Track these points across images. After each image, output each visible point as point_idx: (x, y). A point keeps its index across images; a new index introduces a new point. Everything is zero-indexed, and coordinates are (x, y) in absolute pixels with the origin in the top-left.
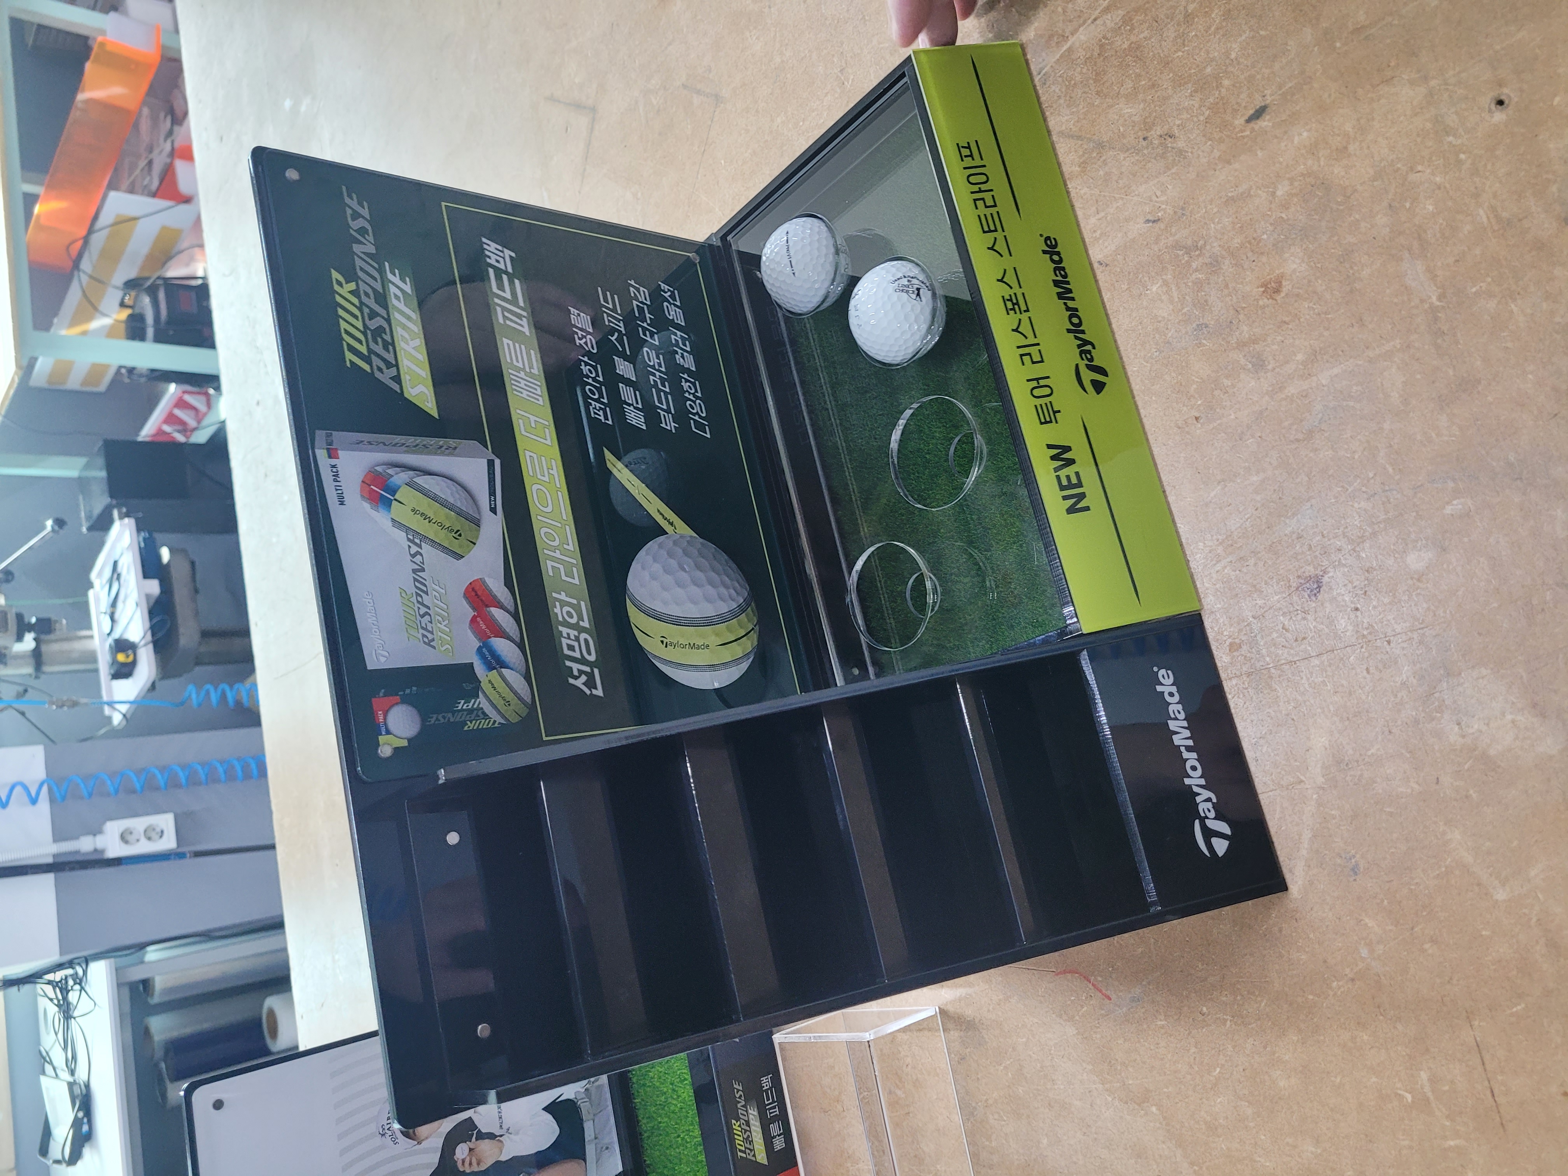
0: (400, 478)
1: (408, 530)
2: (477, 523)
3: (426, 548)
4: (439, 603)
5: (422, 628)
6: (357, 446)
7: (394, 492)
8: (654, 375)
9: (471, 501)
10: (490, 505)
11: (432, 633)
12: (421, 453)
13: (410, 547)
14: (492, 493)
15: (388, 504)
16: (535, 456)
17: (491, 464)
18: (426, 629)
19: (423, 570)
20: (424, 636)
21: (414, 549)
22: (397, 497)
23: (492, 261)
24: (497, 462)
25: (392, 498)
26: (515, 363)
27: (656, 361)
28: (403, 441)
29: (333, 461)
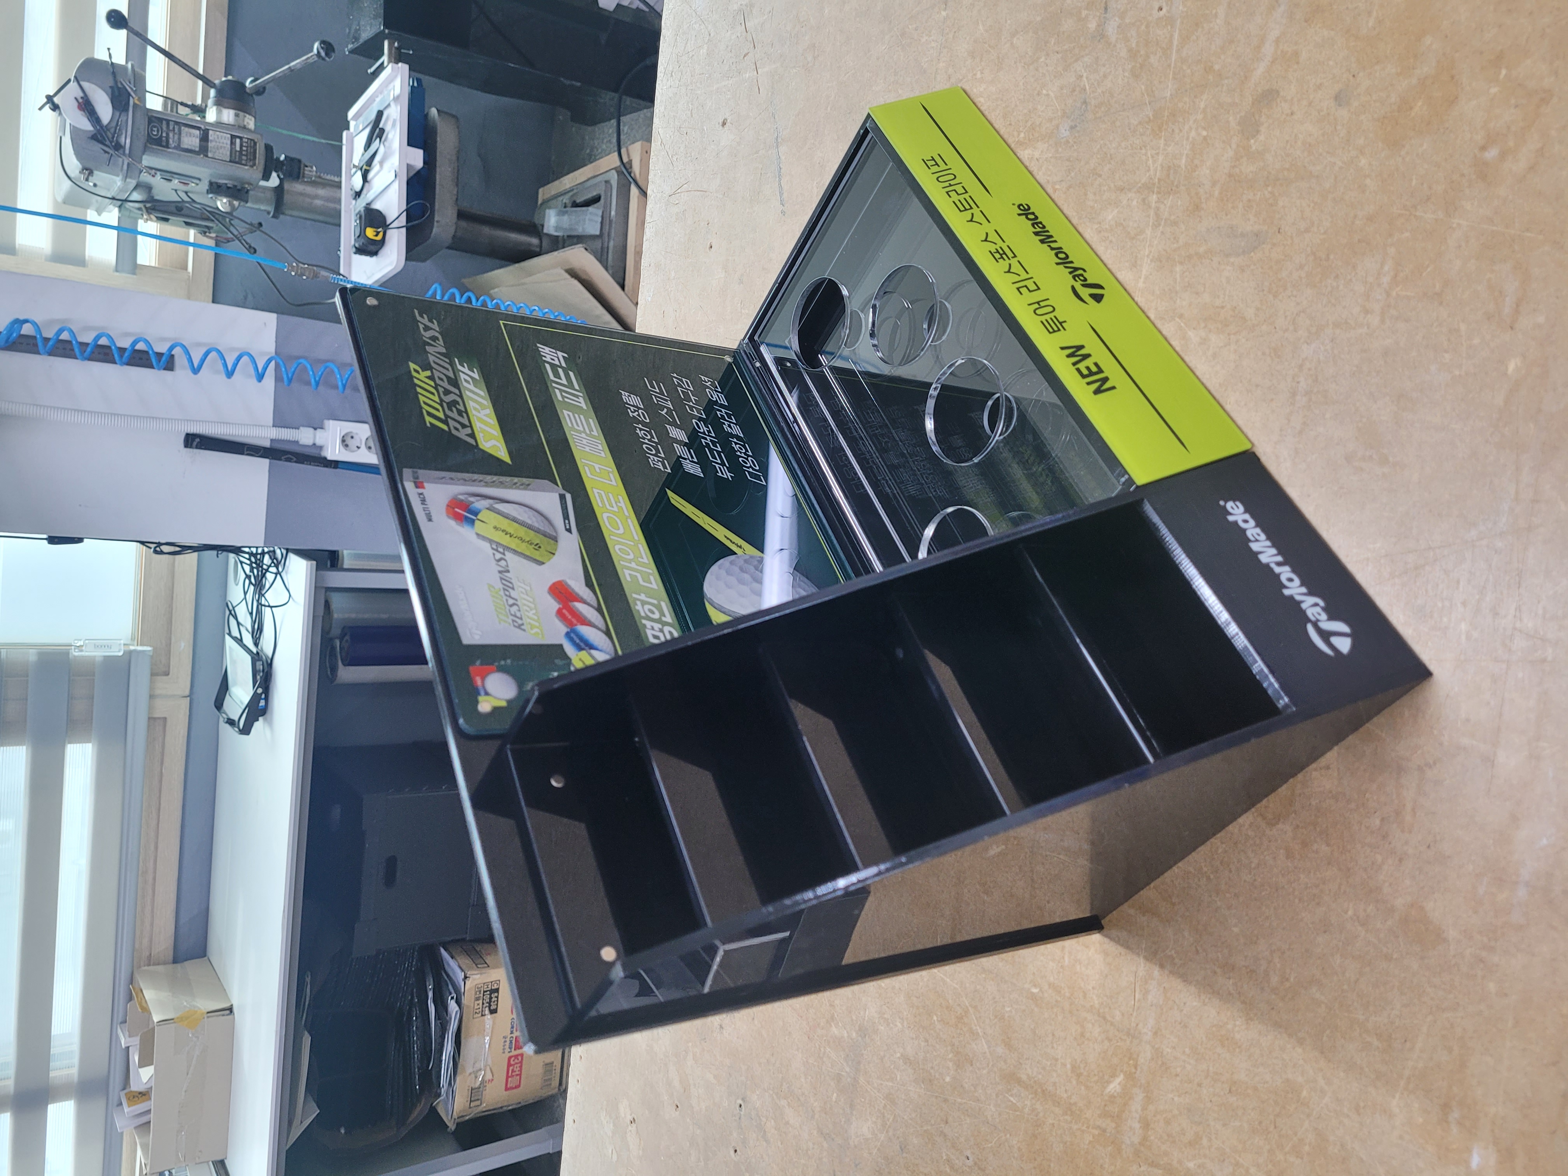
0: (480, 504)
1: (491, 541)
2: (555, 539)
3: (509, 556)
4: (525, 597)
5: (512, 615)
6: (441, 481)
7: (476, 513)
8: (706, 439)
9: (545, 521)
10: (565, 526)
11: (521, 619)
12: (498, 487)
13: (494, 554)
14: (566, 517)
15: (472, 522)
16: (602, 493)
17: (562, 498)
18: (515, 616)
19: (508, 571)
20: (513, 621)
21: (498, 556)
22: (479, 517)
23: (548, 359)
24: (568, 497)
25: (474, 518)
26: (576, 427)
27: (705, 428)
28: (481, 479)
29: (420, 491)
